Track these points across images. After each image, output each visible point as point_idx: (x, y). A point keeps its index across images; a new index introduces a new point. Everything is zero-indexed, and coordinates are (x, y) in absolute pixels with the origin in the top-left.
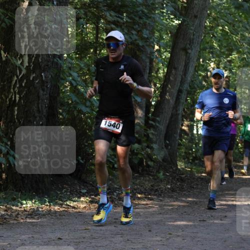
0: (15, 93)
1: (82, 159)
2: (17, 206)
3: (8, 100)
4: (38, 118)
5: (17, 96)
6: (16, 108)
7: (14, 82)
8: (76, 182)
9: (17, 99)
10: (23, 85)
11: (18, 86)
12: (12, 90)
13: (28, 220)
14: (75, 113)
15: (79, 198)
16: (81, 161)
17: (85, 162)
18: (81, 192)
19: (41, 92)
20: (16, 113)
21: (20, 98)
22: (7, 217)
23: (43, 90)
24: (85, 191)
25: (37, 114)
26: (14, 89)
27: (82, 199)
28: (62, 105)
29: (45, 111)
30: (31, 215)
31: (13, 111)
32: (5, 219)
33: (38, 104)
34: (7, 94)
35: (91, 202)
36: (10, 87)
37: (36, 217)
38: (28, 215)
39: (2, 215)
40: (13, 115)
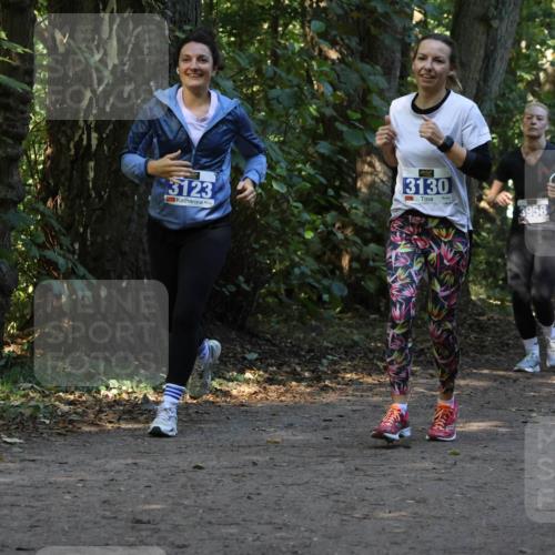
0: (89, 128)
1: (247, 282)
2: (98, 392)
3: (72, 146)
4: (142, 189)
5: (94, 135)
6: (92, 164)
8: (233, 335)
9: (94, 142)
12: (81, 123)
13: (123, 426)
15: (242, 372)
16: (245, 286)
17: (255, 289)
18: (245, 359)
20: (92, 174)
21: (100, 140)
22: (74, 417)
24: (254, 356)
27: (248, 375)
30: (130, 412)
31: (84, 172)
32: (71, 422)
34: (69, 132)
35: (271, 381)
37: (142, 418)
38: (124, 412)
39: (64, 414)
40: (84, 180)
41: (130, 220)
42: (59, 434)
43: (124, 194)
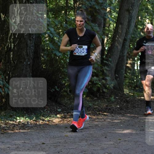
0: (11, 42)
1: (58, 88)
2: (14, 121)
3: (6, 47)
4: (27, 60)
5: (12, 44)
6: (12, 53)
7: (10, 35)
8: (54, 104)
9: (12, 46)
10: (16, 36)
11: (12, 37)
12: (9, 41)
13: (21, 131)
14: (53, 56)
15: (56, 115)
17: (60, 90)
18: (57, 111)
19: (29, 42)
20: (12, 56)
21: (14, 46)
22: (6, 128)
23: (30, 40)
24: (60, 110)
25: (26, 57)
26: (10, 39)
27: (58, 116)
28: (44, 50)
29: (31, 55)
30: (23, 127)
31: (9, 55)
32: (5, 130)
33: (27, 50)
34: (5, 43)
35: (65, 118)
36: (7, 38)
37: (26, 129)
38: (21, 127)
39: (3, 127)
40: (9, 58)
41: (23, 70)
42: (2, 133)
43: (21, 62)
